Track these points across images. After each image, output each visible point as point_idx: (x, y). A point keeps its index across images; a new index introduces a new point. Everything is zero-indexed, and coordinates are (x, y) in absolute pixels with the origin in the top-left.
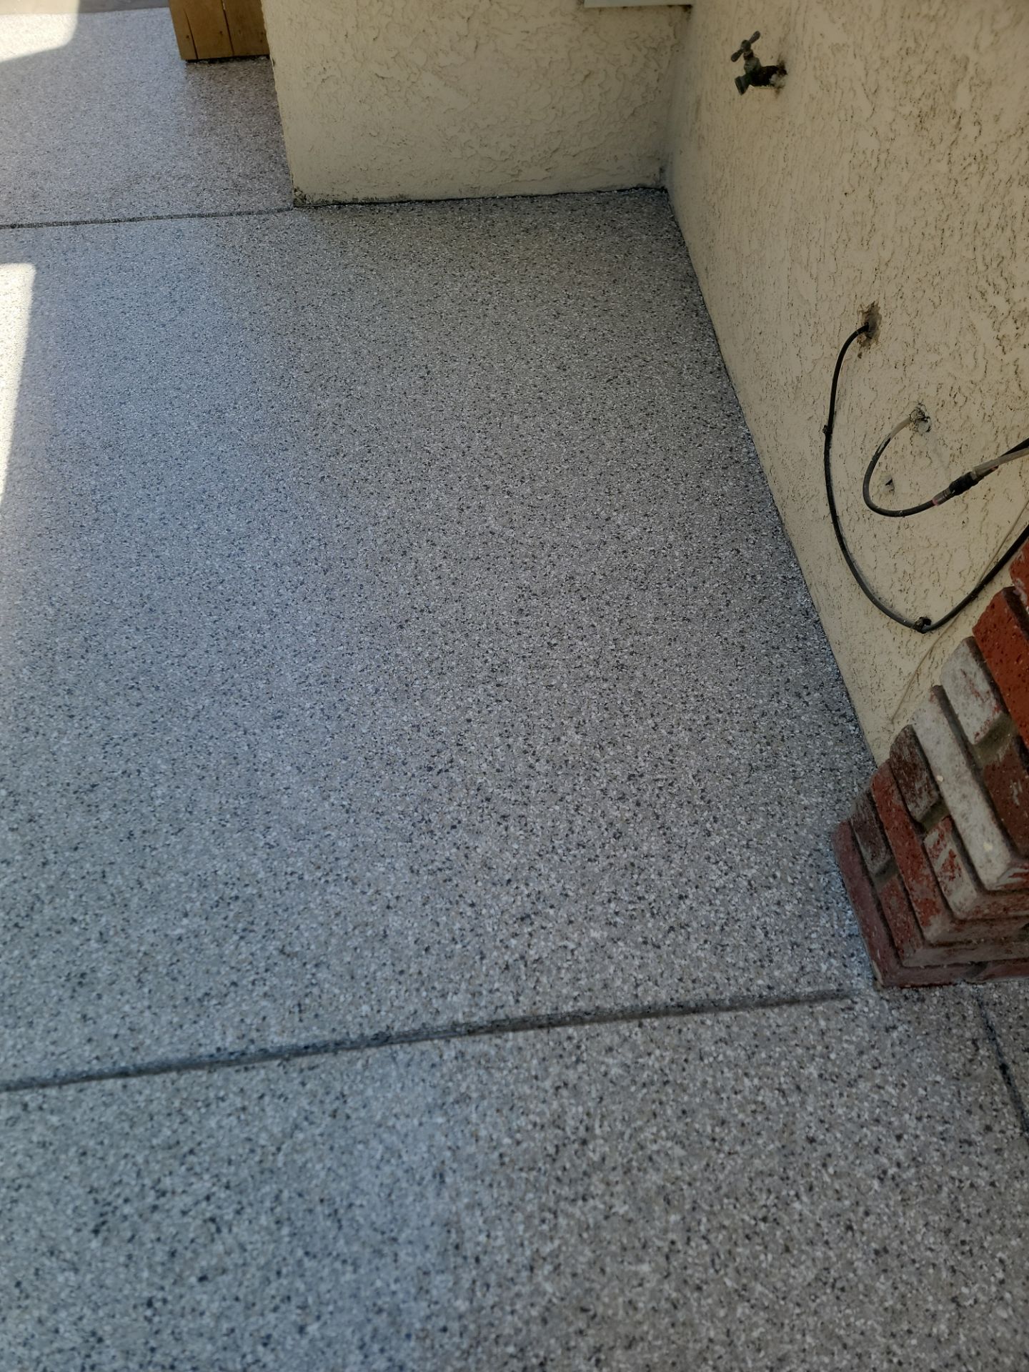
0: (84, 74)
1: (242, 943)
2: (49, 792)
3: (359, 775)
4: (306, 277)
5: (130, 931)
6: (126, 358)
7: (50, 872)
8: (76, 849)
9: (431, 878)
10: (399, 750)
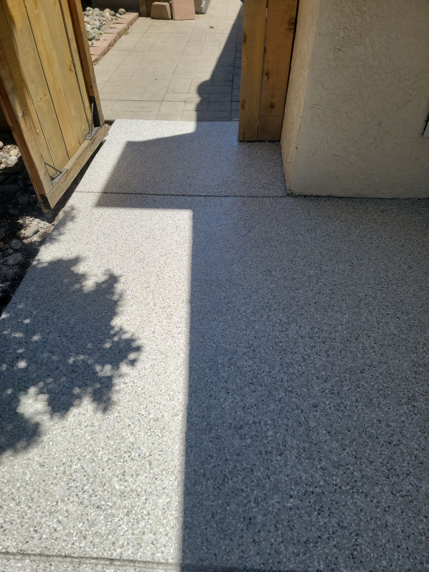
0: (202, 143)
1: (320, 517)
2: (223, 426)
3: (357, 440)
4: (296, 222)
5: (268, 500)
6: (230, 247)
7: (229, 465)
8: (238, 455)
9: (403, 499)
10: (373, 431)
